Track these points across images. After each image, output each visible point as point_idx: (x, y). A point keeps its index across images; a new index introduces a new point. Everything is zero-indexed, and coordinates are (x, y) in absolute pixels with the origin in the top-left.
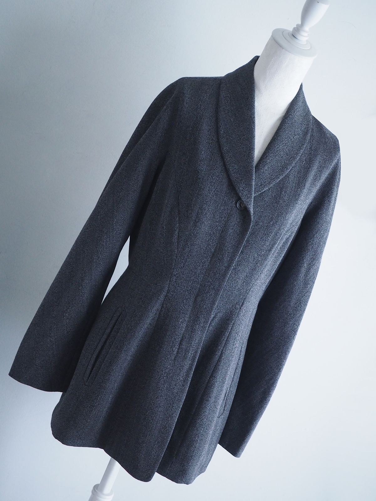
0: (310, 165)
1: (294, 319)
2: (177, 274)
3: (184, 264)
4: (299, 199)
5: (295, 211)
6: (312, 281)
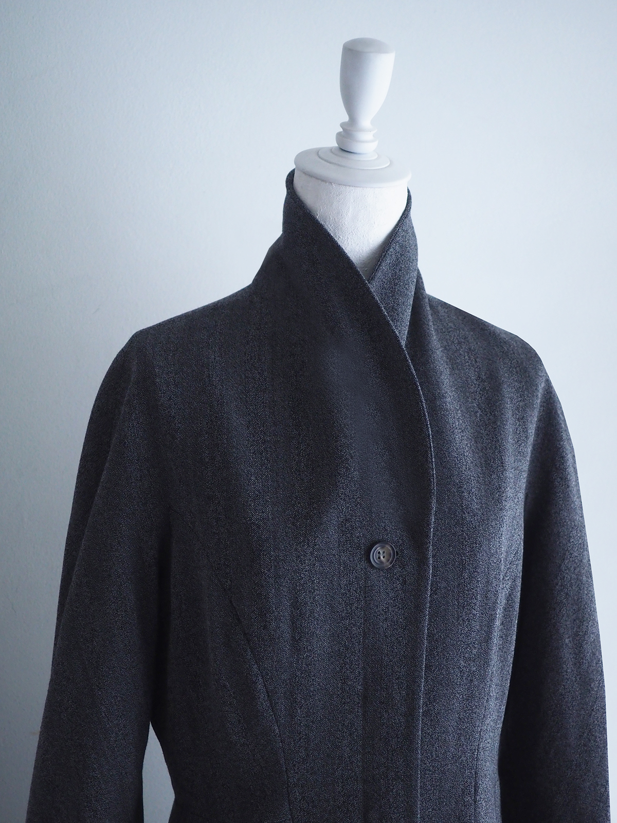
0: (495, 415)
1: (591, 774)
2: (299, 780)
3: (306, 749)
4: (504, 498)
5: (504, 529)
6: (598, 671)
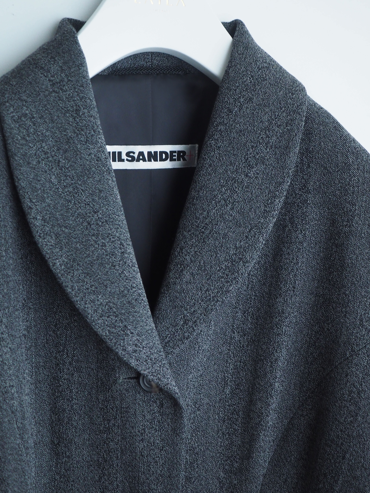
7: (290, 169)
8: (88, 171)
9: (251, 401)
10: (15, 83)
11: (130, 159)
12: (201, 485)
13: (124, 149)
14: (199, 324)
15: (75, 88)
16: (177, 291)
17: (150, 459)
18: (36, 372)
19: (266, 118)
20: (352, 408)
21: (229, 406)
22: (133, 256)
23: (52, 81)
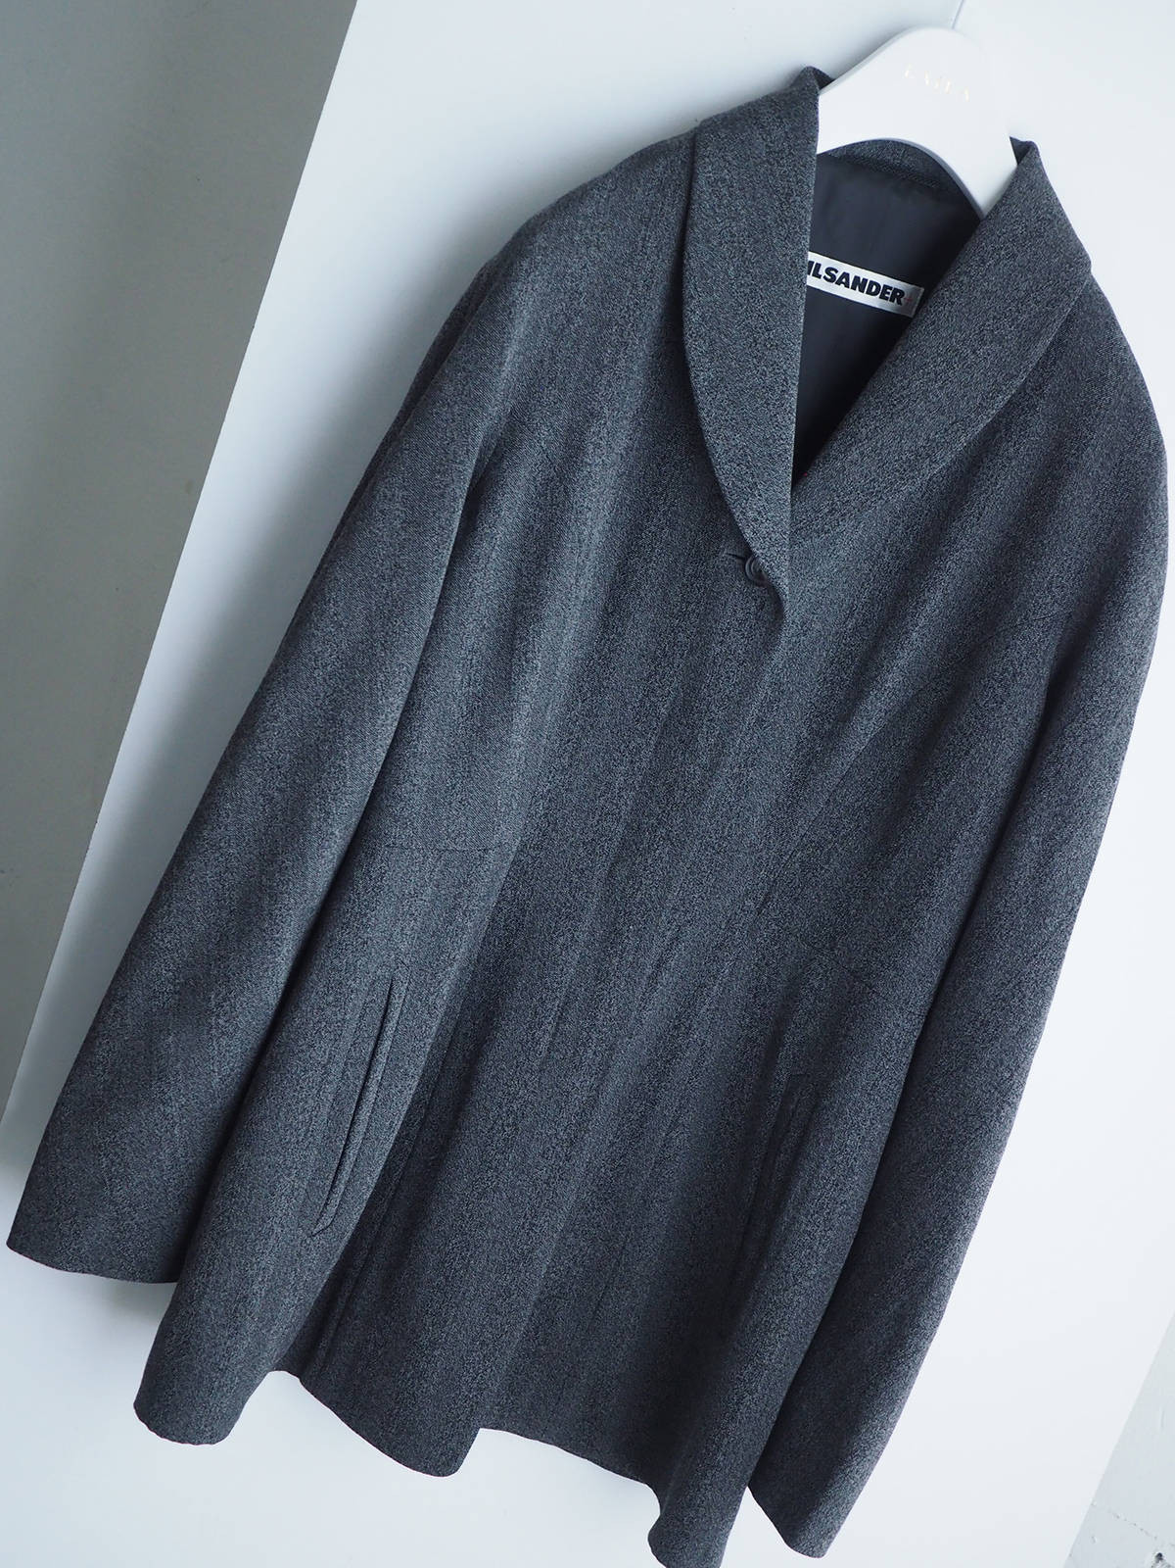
7: (1031, 362)
8: (776, 275)
9: (875, 647)
10: (723, 136)
11: (829, 277)
12: (773, 735)
13: (826, 262)
14: (847, 520)
15: (795, 166)
16: (835, 469)
17: (722, 671)
18: (618, 510)
19: (1025, 286)
20: (1000, 691)
21: (845, 645)
22: (794, 400)
23: (770, 147)
